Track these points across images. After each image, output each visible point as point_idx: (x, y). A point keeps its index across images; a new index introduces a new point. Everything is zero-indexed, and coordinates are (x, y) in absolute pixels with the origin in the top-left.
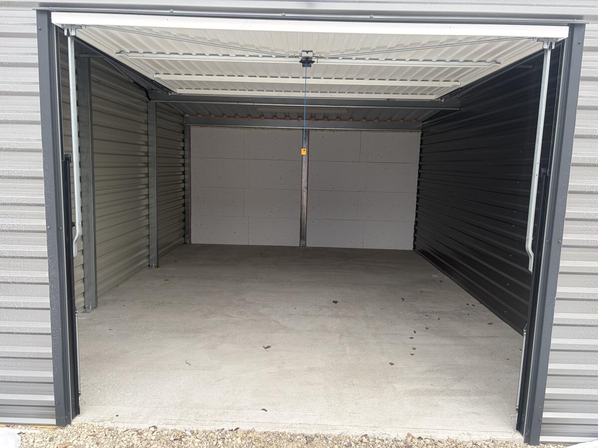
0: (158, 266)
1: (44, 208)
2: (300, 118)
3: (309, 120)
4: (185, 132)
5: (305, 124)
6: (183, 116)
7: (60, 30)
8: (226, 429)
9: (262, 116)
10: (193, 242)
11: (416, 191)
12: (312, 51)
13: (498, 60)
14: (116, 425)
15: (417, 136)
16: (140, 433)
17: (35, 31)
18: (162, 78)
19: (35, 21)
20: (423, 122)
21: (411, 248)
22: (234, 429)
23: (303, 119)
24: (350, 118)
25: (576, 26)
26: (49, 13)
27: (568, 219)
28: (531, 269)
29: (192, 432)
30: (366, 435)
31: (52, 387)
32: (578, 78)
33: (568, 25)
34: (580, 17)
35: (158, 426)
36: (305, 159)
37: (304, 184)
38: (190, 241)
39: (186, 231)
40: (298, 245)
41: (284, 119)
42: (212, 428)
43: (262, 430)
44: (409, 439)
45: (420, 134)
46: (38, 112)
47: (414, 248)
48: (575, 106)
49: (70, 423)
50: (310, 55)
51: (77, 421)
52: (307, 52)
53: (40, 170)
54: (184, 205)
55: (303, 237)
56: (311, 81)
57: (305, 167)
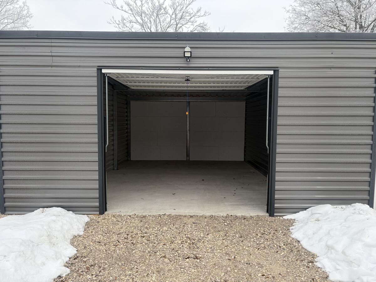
0: (118, 169)
1: (97, 135)
2: (185, 96)
3: (190, 96)
4: (128, 104)
5: (188, 99)
6: (126, 96)
7: (104, 74)
8: (161, 214)
9: (166, 95)
10: (132, 159)
11: (244, 131)
12: (189, 77)
13: (259, 78)
14: (121, 214)
15: (243, 104)
16: (130, 216)
17: (96, 75)
18: (128, 84)
19: (96, 72)
20: (246, 97)
21: (243, 160)
22: (164, 214)
23: (186, 96)
24: (210, 95)
25: (276, 71)
26: (101, 70)
27: (278, 135)
28: (268, 153)
29: (149, 216)
30: (212, 215)
31: (98, 200)
32: (278, 87)
33: (273, 70)
34: (277, 67)
35: (136, 214)
36: (188, 116)
37: (188, 128)
38: (130, 159)
39: (128, 154)
40: (186, 160)
41: (177, 96)
42: (156, 214)
43: (174, 214)
44: (227, 216)
45: (245, 103)
46: (96, 102)
47: (245, 160)
48: (277, 97)
49: (104, 214)
50: (189, 78)
51: (106, 213)
52: (188, 77)
53: (96, 122)
54: (127, 140)
55: (188, 155)
56: (189, 85)
57: (188, 120)
